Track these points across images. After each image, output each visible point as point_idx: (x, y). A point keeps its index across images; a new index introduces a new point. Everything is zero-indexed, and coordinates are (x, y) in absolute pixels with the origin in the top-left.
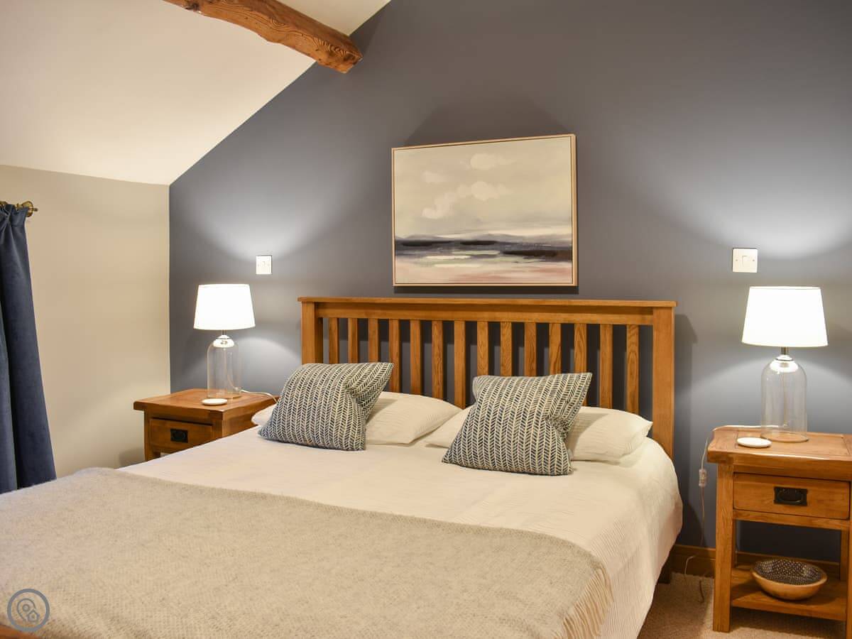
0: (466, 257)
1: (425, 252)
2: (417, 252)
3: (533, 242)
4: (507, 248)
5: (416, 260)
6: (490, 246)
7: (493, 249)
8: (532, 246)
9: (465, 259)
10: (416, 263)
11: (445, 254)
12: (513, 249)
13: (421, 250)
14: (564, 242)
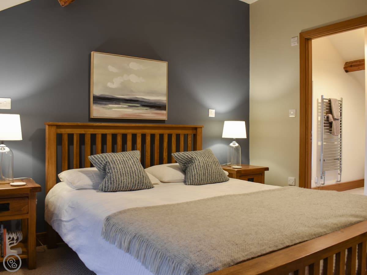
0: (127, 106)
1: (108, 103)
2: (104, 103)
3: (153, 102)
4: (143, 104)
5: (104, 106)
6: (137, 102)
7: (138, 104)
8: (153, 103)
9: (126, 107)
10: (103, 107)
11: (117, 105)
12: (146, 104)
13: (106, 102)
14: (164, 103)
